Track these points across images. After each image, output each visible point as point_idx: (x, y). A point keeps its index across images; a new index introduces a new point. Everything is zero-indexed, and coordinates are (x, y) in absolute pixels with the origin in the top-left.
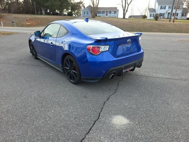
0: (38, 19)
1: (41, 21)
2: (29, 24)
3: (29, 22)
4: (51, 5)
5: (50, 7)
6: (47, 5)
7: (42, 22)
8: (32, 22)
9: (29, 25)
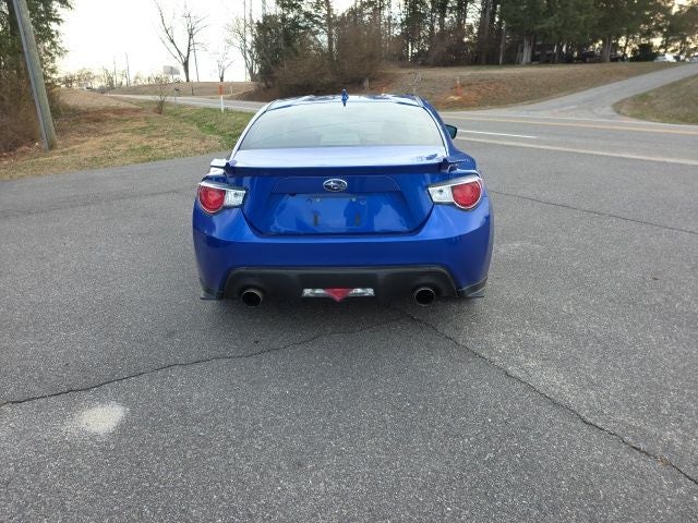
0: (491, 81)
1: (497, 88)
2: (456, 98)
3: (457, 95)
4: (559, 25)
5: (553, 33)
6: (543, 29)
7: (500, 90)
8: (466, 94)
9: (454, 102)
